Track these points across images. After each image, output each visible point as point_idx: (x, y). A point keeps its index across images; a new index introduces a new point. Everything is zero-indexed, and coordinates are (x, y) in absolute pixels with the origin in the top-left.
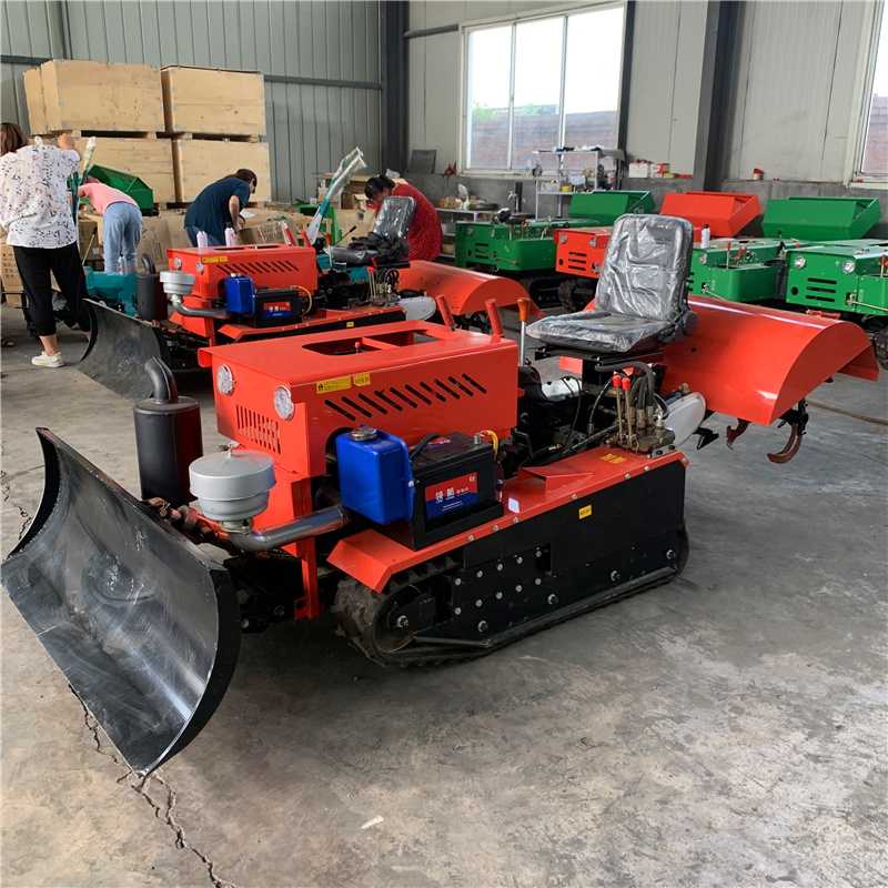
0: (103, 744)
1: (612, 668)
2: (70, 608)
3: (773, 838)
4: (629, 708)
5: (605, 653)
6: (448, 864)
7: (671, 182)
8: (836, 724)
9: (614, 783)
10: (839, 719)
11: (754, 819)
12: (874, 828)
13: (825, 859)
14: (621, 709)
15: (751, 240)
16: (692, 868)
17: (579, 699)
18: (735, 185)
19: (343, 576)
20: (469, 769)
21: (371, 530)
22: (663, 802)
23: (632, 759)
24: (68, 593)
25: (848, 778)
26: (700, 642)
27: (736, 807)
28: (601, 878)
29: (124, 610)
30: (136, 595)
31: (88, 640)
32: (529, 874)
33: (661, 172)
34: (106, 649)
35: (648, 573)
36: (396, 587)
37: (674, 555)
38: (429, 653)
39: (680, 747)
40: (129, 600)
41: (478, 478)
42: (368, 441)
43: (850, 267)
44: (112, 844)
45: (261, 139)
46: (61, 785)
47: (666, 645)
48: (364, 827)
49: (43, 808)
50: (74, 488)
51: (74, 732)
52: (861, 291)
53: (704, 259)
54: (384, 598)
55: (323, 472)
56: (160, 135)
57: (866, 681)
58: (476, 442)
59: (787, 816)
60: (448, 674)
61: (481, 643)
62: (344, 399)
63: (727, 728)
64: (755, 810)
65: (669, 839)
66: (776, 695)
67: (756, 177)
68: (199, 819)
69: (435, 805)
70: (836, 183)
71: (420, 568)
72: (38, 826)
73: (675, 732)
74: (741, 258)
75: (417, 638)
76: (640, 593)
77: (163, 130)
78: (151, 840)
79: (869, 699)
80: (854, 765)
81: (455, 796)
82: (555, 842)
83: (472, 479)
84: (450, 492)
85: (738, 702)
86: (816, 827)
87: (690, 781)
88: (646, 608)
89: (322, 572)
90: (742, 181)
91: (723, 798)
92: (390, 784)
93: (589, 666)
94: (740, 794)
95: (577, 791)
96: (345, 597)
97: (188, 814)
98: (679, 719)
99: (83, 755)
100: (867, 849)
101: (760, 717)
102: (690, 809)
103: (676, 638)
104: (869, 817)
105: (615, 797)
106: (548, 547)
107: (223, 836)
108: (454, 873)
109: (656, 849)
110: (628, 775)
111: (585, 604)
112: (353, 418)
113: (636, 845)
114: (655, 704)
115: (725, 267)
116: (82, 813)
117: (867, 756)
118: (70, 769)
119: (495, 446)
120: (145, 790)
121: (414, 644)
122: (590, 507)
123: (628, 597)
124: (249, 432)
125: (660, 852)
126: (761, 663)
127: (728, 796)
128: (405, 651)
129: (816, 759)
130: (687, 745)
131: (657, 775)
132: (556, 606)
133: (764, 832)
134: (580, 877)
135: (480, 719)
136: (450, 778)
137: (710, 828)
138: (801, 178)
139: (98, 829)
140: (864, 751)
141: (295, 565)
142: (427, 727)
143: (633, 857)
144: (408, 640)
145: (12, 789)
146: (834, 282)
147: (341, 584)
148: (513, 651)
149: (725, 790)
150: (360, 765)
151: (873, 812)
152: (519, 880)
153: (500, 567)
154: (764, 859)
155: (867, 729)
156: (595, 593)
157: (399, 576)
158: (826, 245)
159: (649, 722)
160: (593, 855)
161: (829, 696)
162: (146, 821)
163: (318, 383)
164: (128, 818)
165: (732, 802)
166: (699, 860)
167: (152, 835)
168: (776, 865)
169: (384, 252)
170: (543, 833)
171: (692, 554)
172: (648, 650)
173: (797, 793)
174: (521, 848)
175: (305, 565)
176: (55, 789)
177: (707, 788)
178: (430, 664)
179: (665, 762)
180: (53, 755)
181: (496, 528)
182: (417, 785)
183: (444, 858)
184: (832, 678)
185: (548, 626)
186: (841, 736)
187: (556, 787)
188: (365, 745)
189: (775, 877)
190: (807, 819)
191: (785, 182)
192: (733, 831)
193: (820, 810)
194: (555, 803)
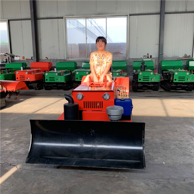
48: (164, 164)
53: (57, 74)
70: (64, 60)
115: (61, 75)
138: (56, 59)
191: (53, 60)
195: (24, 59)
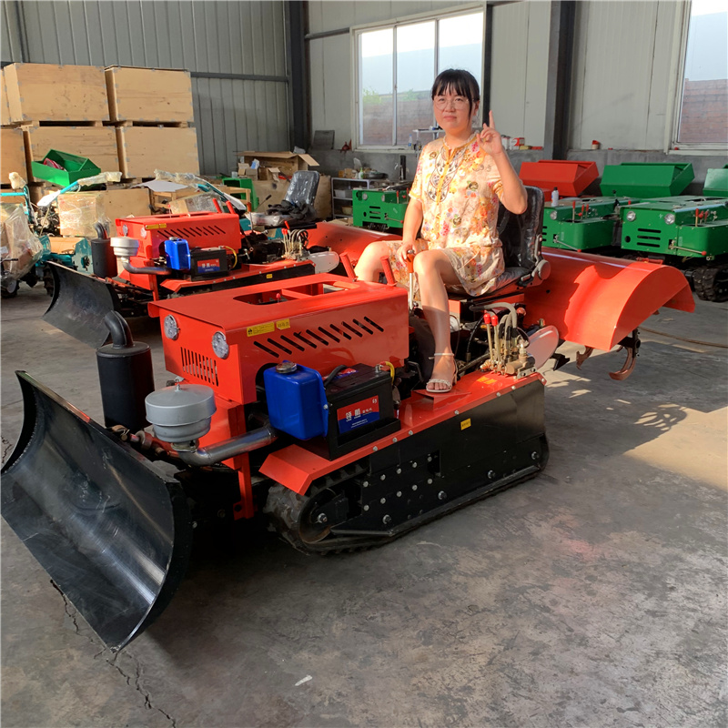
0: (81, 627)
1: (491, 548)
2: (49, 518)
3: (622, 678)
4: (505, 580)
5: (485, 537)
6: (366, 711)
7: (526, 153)
8: (669, 586)
9: (496, 641)
10: (671, 582)
11: (606, 663)
12: (700, 666)
13: (663, 692)
14: (499, 581)
15: (592, 199)
16: (560, 704)
17: (466, 575)
18: (578, 154)
19: (273, 483)
20: (379, 634)
21: (294, 445)
22: (535, 654)
23: (509, 620)
24: (47, 505)
25: (679, 628)
26: (561, 525)
27: (592, 655)
28: (488, 716)
29: (94, 517)
30: (105, 505)
31: (66, 543)
32: (430, 716)
33: (518, 144)
34: (80, 549)
35: (517, 470)
36: (316, 491)
37: (538, 456)
38: (343, 543)
39: (547, 610)
40: (99, 509)
41: (379, 400)
42: (290, 374)
43: (671, 219)
44: (93, 708)
45: (189, 125)
46: (47, 662)
47: (534, 529)
48: (297, 684)
49: (34, 682)
50: (49, 418)
51: (57, 620)
52: (680, 238)
53: (554, 215)
54: (306, 499)
55: (254, 399)
56: (105, 124)
57: (693, 550)
58: (377, 371)
59: (632, 660)
60: (360, 559)
61: (386, 533)
62: (270, 340)
63: (584, 593)
64: (608, 656)
65: (540, 683)
66: (622, 565)
67: (594, 147)
68: (162, 685)
69: (353, 665)
70: (658, 151)
71: (335, 475)
72: (31, 696)
73: (543, 597)
74: (584, 213)
75: (335, 531)
76: (512, 487)
77: (108, 120)
78: (124, 703)
79: (695, 565)
80: (684, 617)
81: (368, 657)
82: (450, 689)
83: (375, 401)
84: (357, 412)
85: (592, 571)
86: (654, 668)
87: (555, 636)
88: (516, 500)
89: (255, 481)
90: (583, 151)
91: (582, 648)
92: (316, 649)
93: (473, 547)
94: (596, 645)
95: (466, 648)
96: (275, 501)
97: (154, 681)
98: (546, 588)
99: (64, 638)
100: (695, 683)
101: (609, 583)
102: (556, 658)
103: (541, 523)
104: (696, 657)
105: (496, 651)
106: (437, 453)
107: (183, 697)
108: (371, 718)
109: (530, 691)
110: (506, 634)
111: (468, 497)
112: (277, 355)
113: (514, 688)
114: (526, 576)
115: (571, 221)
116: (67, 684)
117: (694, 610)
118: (55, 649)
119: (392, 374)
120: (117, 663)
121: (331, 536)
122: (469, 420)
123: (503, 491)
124: (192, 369)
125: (533, 693)
126: (609, 539)
127: (586, 646)
128: (323, 542)
129: (653, 614)
130: (552, 608)
131: (530, 633)
132: (445, 501)
133: (615, 673)
134: (471, 715)
135: (386, 594)
136: (364, 643)
137: (572, 672)
138: (630, 147)
139: (81, 697)
140: (692, 606)
141: (233, 476)
142: (345, 603)
143: (512, 698)
144: (326, 533)
145: (7, 668)
146: (659, 232)
147: (272, 490)
148: (411, 539)
149: (583, 641)
150: (292, 635)
151: (699, 654)
152: (422, 721)
153: (399, 471)
154: (615, 695)
155: (693, 588)
156: (475, 489)
157: (318, 482)
158: (652, 202)
159: (522, 590)
160: (481, 698)
161: (663, 564)
162: (119, 688)
163: (248, 328)
164: (104, 686)
165: (589, 651)
166: (565, 698)
167: (124, 699)
168: (624, 699)
169: (295, 216)
170: (440, 683)
171: (552, 454)
172: (519, 532)
173: (640, 642)
174: (424, 695)
175: (241, 475)
176: (42, 665)
177: (569, 640)
178: (346, 551)
179: (535, 622)
180: (40, 638)
181: (395, 440)
182: (338, 649)
183: (362, 706)
184: (665, 549)
185: (439, 517)
186: (673, 595)
187: (449, 646)
188: (295, 619)
189: (624, 708)
190: (648, 661)
191: (618, 151)
192: (591, 674)
193: (658, 654)
194: (449, 659)
195: (522, 148)
